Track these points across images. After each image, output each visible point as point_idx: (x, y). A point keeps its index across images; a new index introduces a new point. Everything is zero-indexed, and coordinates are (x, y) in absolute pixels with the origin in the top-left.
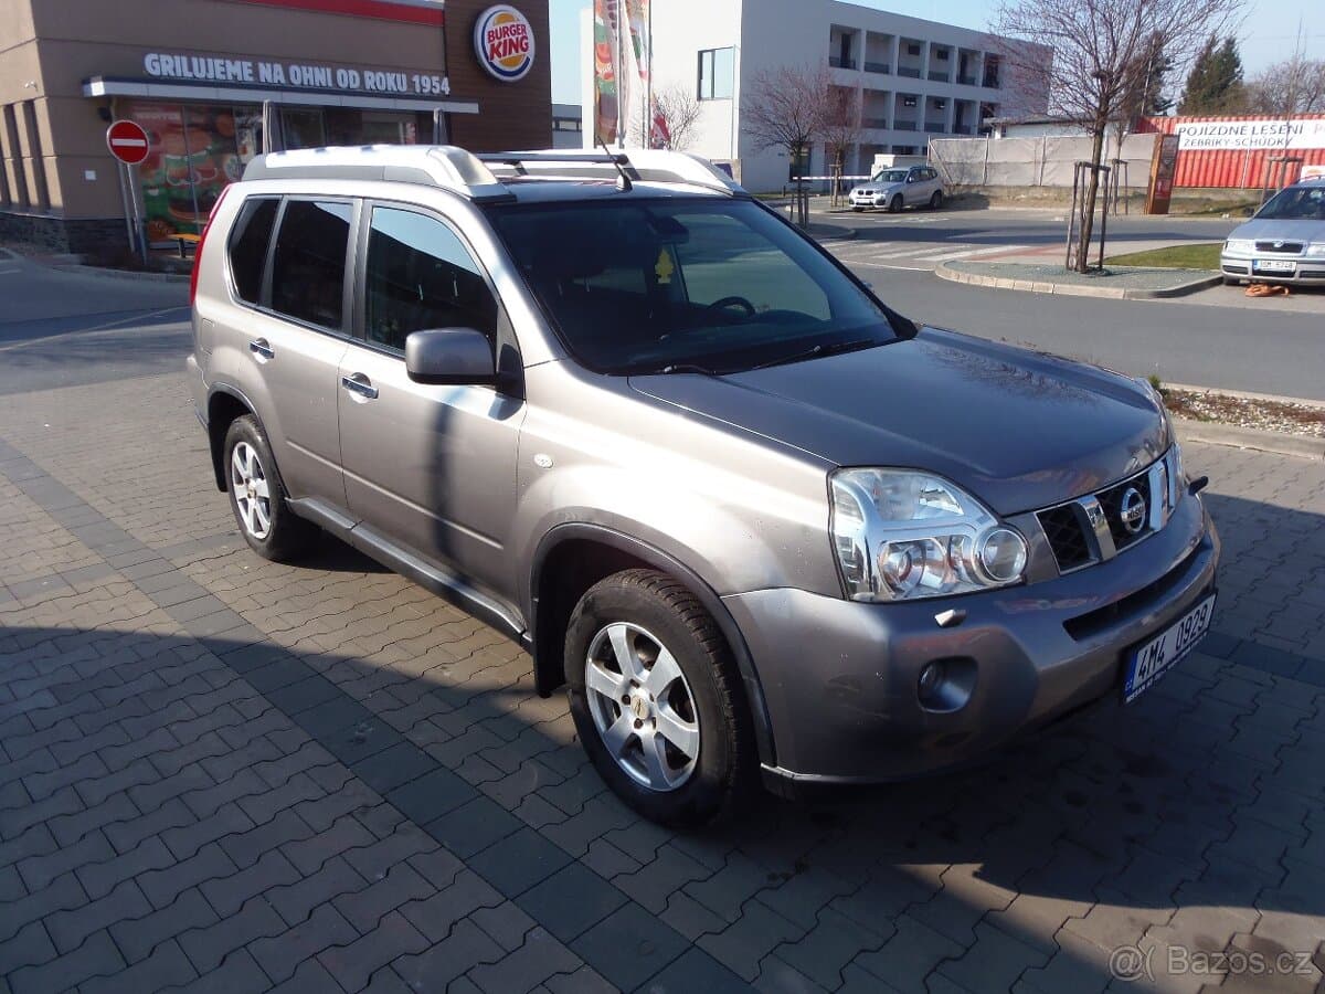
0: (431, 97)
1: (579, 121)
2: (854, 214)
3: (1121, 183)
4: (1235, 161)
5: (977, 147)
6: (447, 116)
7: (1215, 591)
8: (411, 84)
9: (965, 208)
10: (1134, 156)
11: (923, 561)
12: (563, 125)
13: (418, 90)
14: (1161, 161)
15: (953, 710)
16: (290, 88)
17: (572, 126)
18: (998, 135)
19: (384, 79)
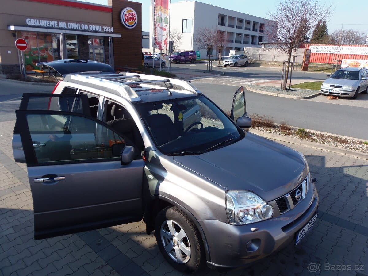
0: (108, 33)
1: (148, 36)
2: (224, 67)
3: (295, 61)
4: (325, 57)
5: (258, 50)
6: (113, 38)
7: (318, 212)
8: (102, 29)
9: (254, 67)
10: (299, 55)
11: (248, 214)
12: (144, 37)
13: (104, 30)
14: (306, 56)
15: (254, 251)
16: (68, 29)
17: (147, 37)
18: (263, 47)
19: (95, 27)
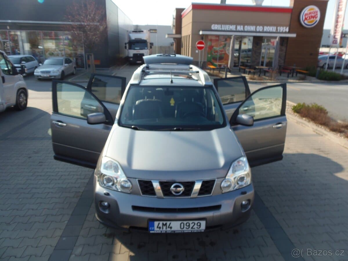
0: (283, 33)
13: (279, 31)
19: (269, 28)
